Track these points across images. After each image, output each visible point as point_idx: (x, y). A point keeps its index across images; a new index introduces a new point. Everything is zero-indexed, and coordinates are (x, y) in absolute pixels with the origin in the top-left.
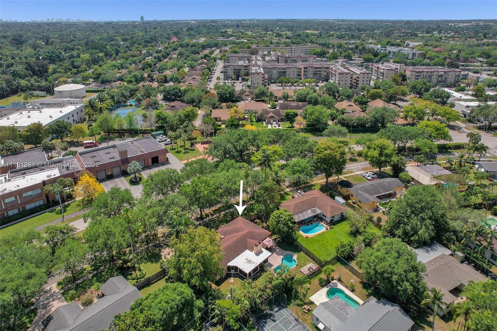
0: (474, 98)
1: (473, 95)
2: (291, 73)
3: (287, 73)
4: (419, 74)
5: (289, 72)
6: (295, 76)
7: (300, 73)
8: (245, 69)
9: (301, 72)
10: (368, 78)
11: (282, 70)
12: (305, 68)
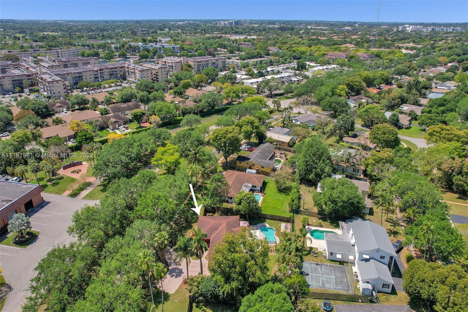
0: (248, 77)
1: (246, 75)
2: (88, 77)
3: (84, 77)
4: (200, 64)
5: (86, 76)
6: (93, 79)
7: (97, 76)
8: (28, 79)
9: (98, 74)
10: (165, 72)
11: (77, 75)
12: (100, 70)
